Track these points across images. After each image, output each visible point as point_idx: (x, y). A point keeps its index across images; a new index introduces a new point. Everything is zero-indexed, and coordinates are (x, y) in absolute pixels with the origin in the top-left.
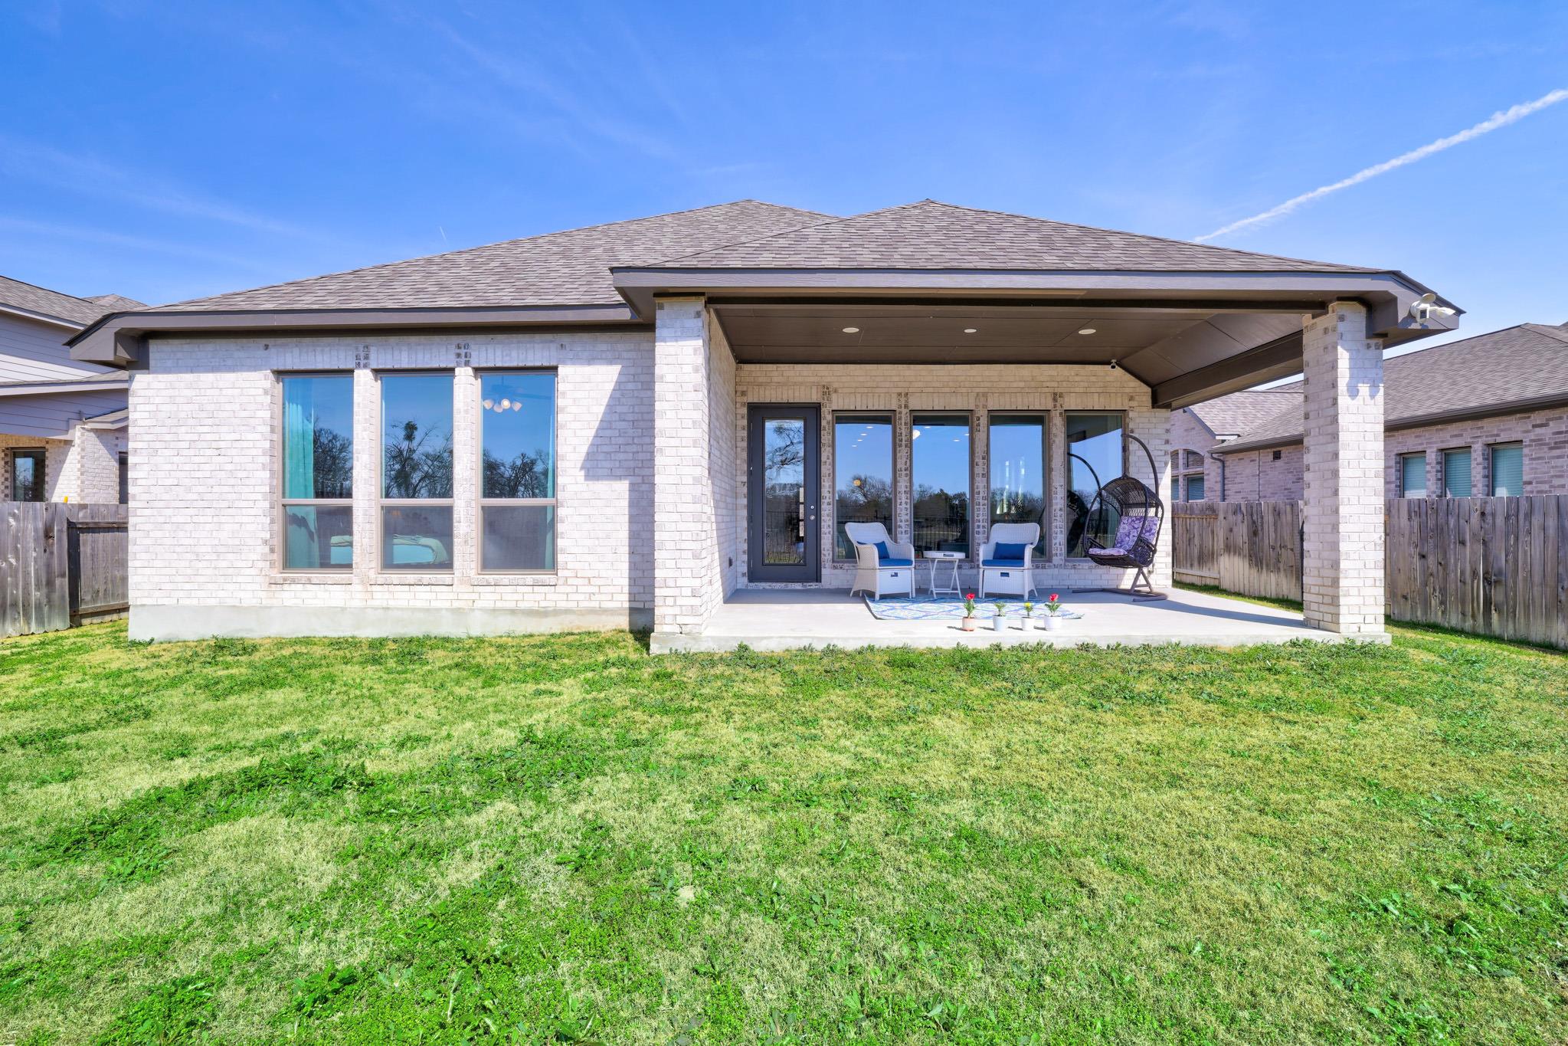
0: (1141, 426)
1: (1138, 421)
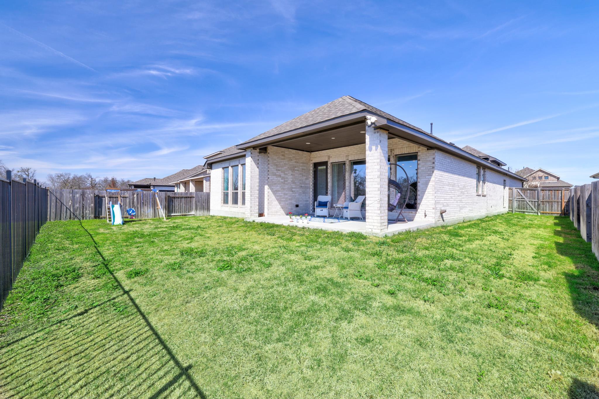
0: (423, 157)
1: (421, 156)
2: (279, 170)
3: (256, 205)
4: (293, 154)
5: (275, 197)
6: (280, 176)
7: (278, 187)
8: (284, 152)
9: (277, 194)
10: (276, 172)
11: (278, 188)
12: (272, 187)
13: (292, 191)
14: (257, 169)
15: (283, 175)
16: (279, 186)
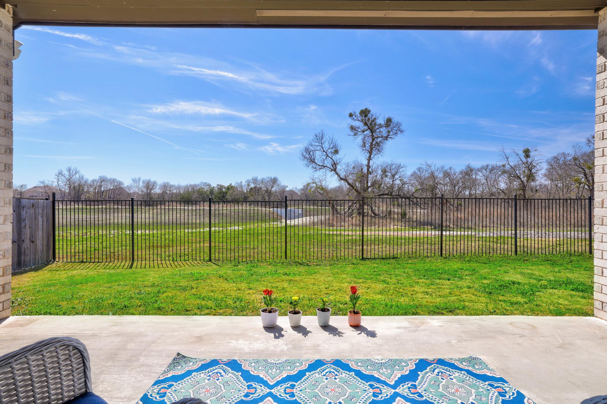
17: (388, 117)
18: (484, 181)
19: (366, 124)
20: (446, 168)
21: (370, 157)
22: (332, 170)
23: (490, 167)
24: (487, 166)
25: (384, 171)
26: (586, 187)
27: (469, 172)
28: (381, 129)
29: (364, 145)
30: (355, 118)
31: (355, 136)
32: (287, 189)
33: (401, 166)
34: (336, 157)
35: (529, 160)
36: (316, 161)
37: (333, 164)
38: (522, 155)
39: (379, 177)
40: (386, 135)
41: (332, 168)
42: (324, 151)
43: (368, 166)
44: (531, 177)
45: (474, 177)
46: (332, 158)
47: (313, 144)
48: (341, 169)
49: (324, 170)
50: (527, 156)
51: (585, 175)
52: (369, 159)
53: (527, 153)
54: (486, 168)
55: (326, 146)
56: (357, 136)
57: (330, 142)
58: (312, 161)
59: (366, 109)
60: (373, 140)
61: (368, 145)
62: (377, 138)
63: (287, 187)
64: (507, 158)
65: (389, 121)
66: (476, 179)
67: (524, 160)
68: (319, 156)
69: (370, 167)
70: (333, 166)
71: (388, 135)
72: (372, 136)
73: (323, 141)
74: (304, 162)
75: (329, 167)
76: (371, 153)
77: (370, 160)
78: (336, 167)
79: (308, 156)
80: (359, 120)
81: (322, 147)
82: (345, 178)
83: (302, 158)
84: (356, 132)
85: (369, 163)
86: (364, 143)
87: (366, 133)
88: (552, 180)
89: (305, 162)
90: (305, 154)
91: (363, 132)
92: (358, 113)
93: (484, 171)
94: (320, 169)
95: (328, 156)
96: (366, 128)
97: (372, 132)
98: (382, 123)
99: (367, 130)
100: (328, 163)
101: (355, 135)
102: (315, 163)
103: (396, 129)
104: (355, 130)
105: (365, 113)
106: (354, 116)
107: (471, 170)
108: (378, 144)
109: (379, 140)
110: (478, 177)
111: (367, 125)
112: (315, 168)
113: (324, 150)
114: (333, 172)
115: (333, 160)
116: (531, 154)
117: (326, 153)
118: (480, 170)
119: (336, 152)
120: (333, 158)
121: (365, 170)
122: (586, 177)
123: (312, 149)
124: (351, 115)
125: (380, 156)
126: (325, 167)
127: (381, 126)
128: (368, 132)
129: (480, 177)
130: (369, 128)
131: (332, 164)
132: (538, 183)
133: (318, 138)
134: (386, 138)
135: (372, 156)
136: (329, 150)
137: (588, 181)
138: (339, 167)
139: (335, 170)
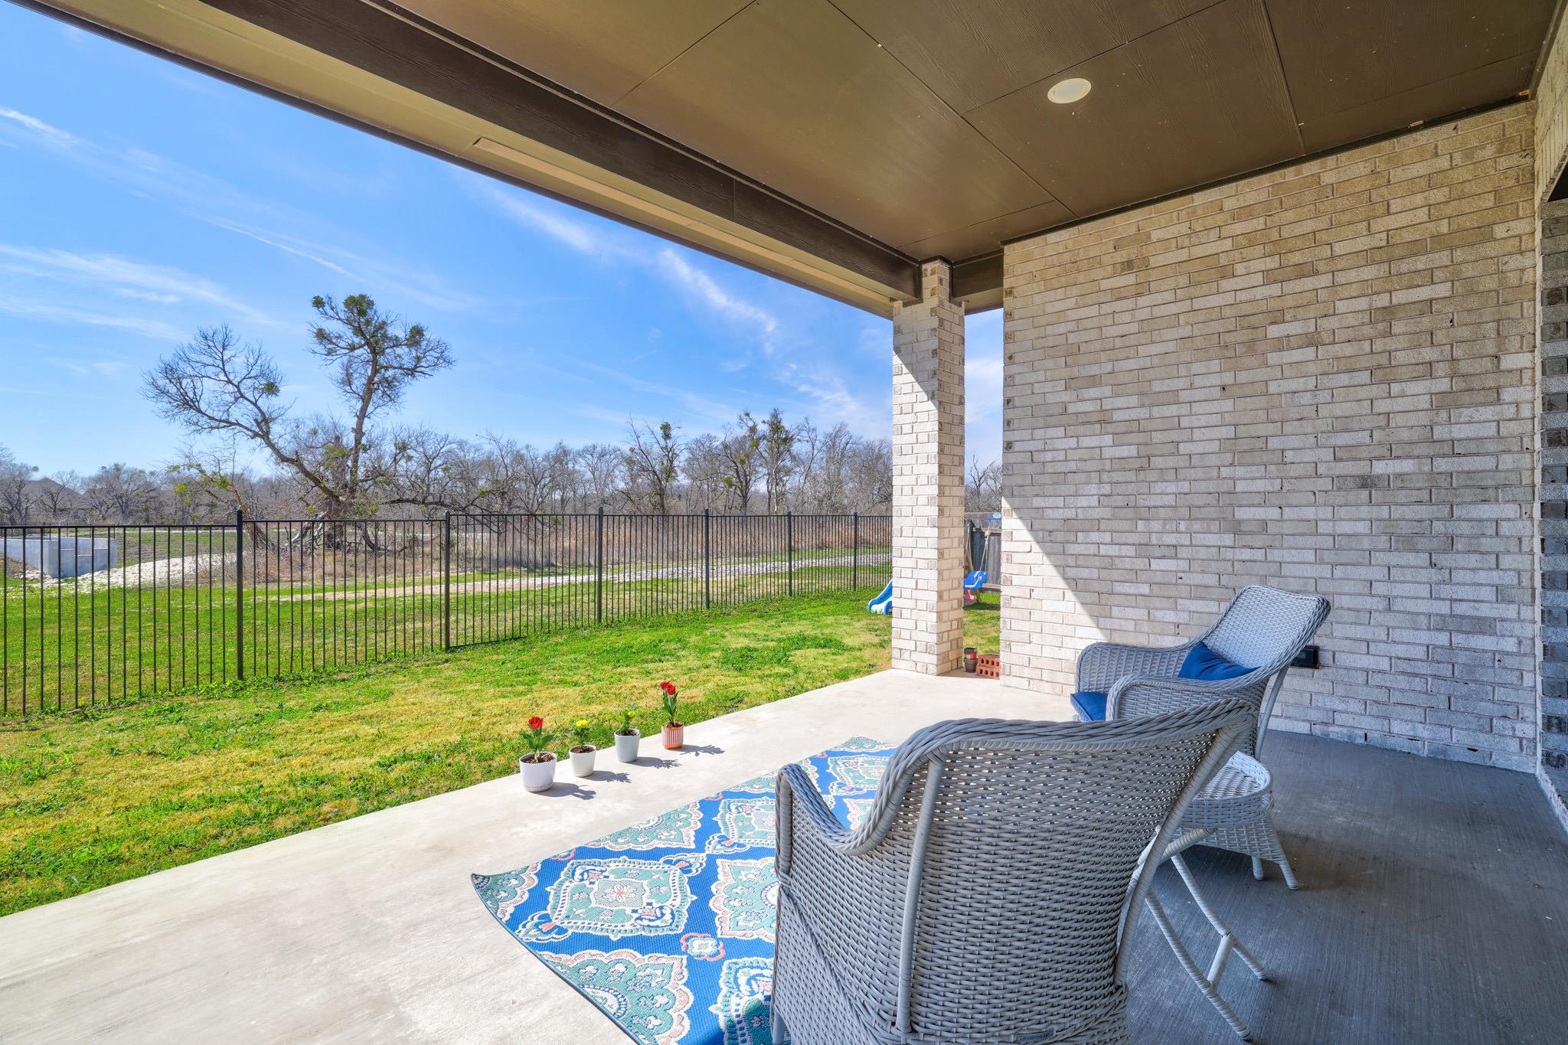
2: (1094, 381)
3: (922, 605)
4: (1246, 212)
5: (1061, 568)
6: (1104, 420)
7: (1082, 502)
8: (1142, 238)
9: (1072, 549)
10: (1065, 397)
11: (1087, 501)
12: (1038, 502)
13: (1236, 528)
14: (931, 406)
15: (1126, 407)
16: (1093, 489)
17: (414, 324)
18: (589, 475)
19: (358, 331)
20: (519, 446)
21: (364, 410)
22: (256, 435)
23: (599, 449)
24: (594, 447)
25: (402, 448)
26: (739, 492)
27: (561, 456)
28: (399, 351)
29: (348, 381)
30: (331, 313)
31: (330, 357)
32: (36, 476)
33: (450, 439)
34: (265, 403)
35: (670, 443)
36: (203, 407)
37: (260, 419)
38: (659, 433)
39: (387, 460)
40: (411, 366)
41: (257, 430)
42: (229, 382)
43: (359, 432)
44: (670, 472)
45: (570, 465)
46: (255, 404)
47: (193, 356)
48: (283, 432)
49: (231, 433)
50: (667, 436)
51: (737, 472)
52: (362, 415)
53: (666, 429)
54: (591, 451)
55: (238, 366)
56: (334, 358)
57: (251, 361)
58: (189, 403)
59: (363, 297)
60: (375, 372)
61: (359, 383)
62: (387, 368)
63: (36, 469)
64: (638, 437)
65: (416, 335)
66: (574, 471)
67: (662, 443)
68: (211, 392)
69: (364, 434)
70: (258, 424)
71: (416, 367)
72: (375, 362)
73: (227, 354)
74: (160, 405)
75: (248, 426)
76: (366, 399)
77: (364, 416)
78: (268, 427)
79: (173, 390)
80: (340, 319)
81: (224, 370)
82: (294, 457)
83: (152, 392)
84: (331, 346)
85: (360, 424)
86: (349, 375)
87: (357, 352)
88: (694, 479)
89: (164, 404)
90: (162, 382)
91: (352, 348)
92: (339, 302)
93: (589, 457)
94: (212, 428)
95: (242, 396)
96: (357, 340)
97: (374, 352)
98: (402, 335)
99: (361, 346)
100: (242, 413)
101: (330, 353)
102: (199, 411)
103: (436, 355)
104: (331, 343)
105: (359, 306)
106: (327, 308)
107: (566, 453)
108: (389, 383)
109: (390, 373)
110: (577, 467)
111: (363, 335)
112: (196, 424)
113: (231, 378)
114: (259, 440)
115: (258, 408)
116: (673, 433)
117: (238, 387)
118: (581, 454)
119: (271, 389)
120: (259, 403)
121: (349, 440)
122: (739, 477)
123: (189, 371)
124: (318, 303)
125: (392, 412)
126: (232, 424)
127: (397, 342)
128: (364, 353)
129: (581, 466)
130: (368, 343)
131: (256, 420)
132: (675, 483)
133: (211, 344)
134: (412, 372)
135: (369, 410)
136: (249, 382)
137: (741, 482)
138: (276, 429)
139: (265, 435)
